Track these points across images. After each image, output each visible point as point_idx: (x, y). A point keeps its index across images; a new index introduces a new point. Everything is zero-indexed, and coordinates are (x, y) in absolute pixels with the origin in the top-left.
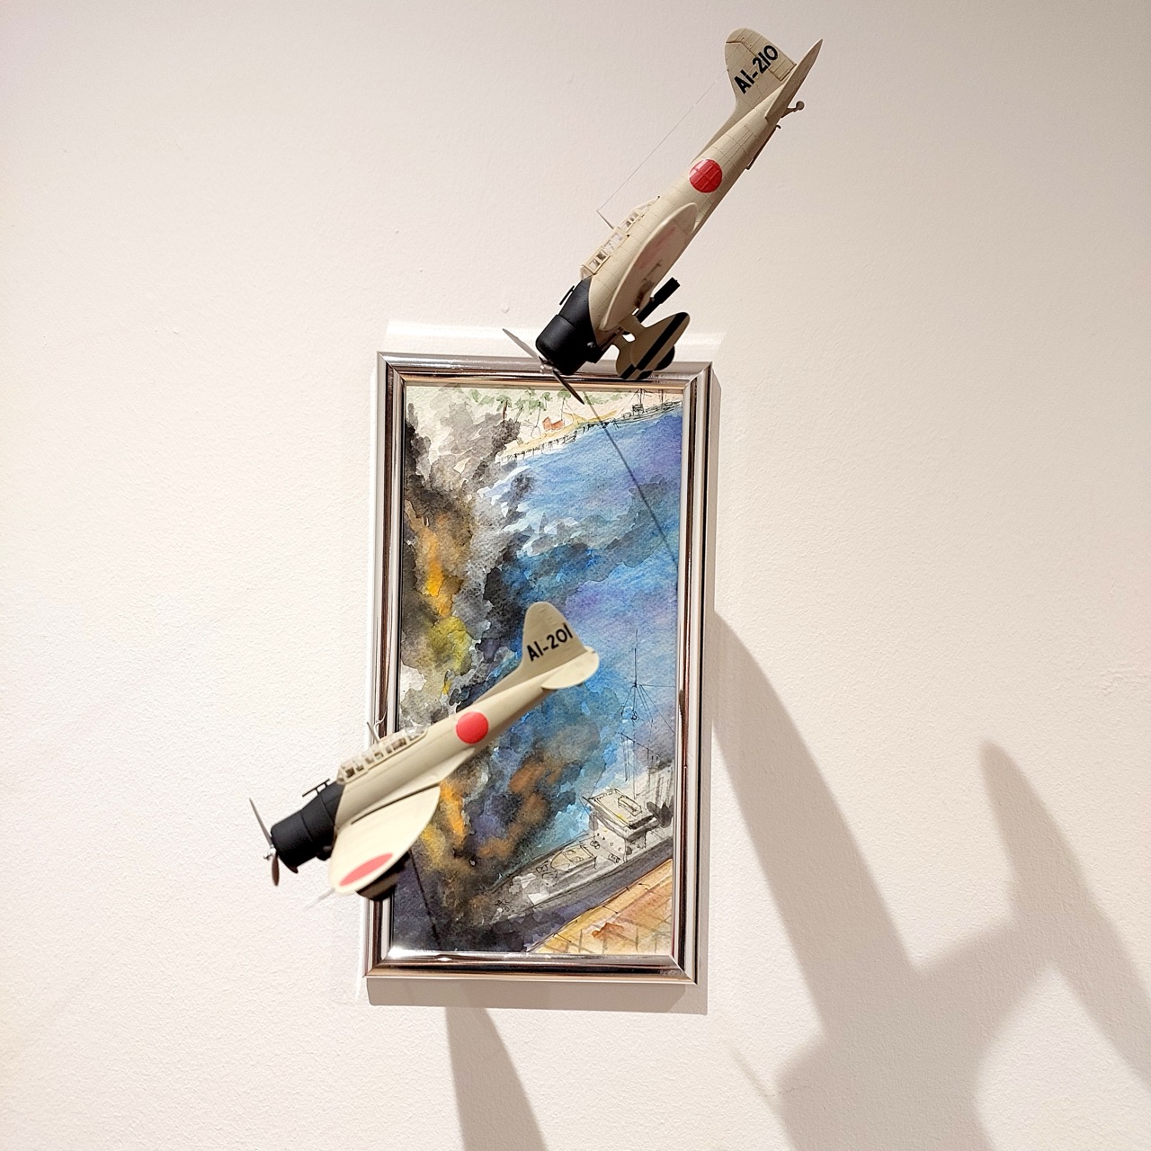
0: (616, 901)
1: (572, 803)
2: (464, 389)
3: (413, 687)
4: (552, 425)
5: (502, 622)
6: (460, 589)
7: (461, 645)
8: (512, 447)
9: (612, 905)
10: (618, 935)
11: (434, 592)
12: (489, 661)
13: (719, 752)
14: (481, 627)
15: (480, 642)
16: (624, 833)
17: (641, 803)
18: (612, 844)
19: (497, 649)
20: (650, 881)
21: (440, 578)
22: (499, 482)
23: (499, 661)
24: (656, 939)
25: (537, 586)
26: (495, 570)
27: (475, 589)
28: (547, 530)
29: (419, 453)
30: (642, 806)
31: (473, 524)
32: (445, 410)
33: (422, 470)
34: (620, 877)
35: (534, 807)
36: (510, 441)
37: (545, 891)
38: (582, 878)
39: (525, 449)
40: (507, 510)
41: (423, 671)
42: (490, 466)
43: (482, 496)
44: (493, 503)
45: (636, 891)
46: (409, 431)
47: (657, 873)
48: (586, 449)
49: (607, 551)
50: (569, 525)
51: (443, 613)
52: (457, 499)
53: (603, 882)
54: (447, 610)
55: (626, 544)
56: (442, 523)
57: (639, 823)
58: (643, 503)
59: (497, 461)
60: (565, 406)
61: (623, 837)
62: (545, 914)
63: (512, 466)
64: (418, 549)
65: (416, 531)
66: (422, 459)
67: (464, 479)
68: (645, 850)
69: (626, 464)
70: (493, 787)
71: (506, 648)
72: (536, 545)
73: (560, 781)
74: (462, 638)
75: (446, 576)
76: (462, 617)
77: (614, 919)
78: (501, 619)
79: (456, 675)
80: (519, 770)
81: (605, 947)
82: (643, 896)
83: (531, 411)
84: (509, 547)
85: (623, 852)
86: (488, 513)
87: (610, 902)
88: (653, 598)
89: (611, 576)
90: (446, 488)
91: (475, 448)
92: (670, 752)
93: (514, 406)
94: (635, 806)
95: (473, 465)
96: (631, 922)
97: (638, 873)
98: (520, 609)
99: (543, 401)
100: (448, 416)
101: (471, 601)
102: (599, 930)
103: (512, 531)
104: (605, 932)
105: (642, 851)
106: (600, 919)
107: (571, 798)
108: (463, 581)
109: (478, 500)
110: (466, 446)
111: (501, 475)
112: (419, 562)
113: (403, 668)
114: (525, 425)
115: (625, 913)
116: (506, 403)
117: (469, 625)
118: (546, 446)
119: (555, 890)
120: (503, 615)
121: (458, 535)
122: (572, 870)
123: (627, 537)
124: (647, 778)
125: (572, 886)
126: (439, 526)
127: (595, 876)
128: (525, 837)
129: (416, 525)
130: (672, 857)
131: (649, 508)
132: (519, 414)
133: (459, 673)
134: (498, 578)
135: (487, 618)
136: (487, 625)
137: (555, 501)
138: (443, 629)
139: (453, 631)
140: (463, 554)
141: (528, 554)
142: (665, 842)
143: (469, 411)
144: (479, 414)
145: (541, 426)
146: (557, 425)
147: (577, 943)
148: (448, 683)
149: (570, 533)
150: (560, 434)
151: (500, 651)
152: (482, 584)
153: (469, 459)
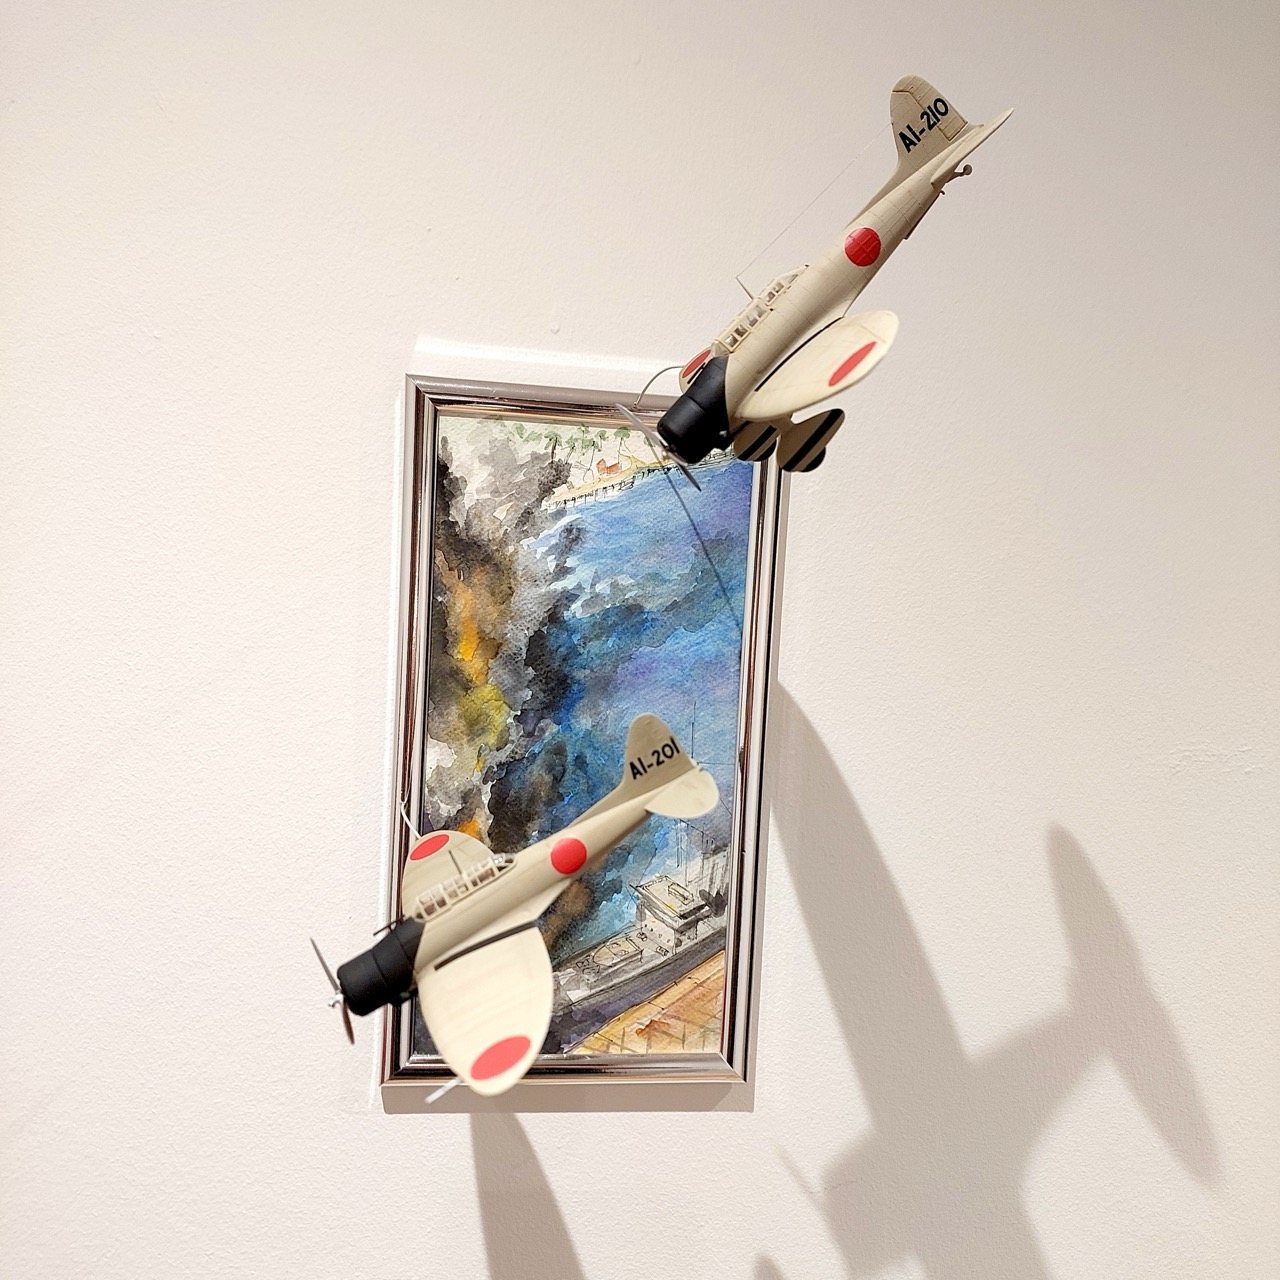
0: (662, 997)
1: (618, 892)
2: (507, 423)
3: (441, 764)
5: (544, 692)
6: (497, 653)
7: (497, 717)
8: (561, 492)
9: (658, 1000)
10: (664, 1033)
11: (467, 656)
12: (530, 735)
13: (777, 834)
14: (521, 697)
15: (519, 713)
16: (674, 924)
17: (693, 891)
18: (660, 936)
19: (539, 721)
20: (700, 975)
21: (475, 641)
22: (546, 532)
23: (541, 736)
24: (704, 1036)
25: (586, 652)
26: (538, 633)
27: (515, 654)
28: (599, 588)
29: (453, 496)
30: (694, 893)
31: (515, 579)
32: (484, 445)
33: (457, 515)
34: (668, 971)
35: (576, 896)
36: (559, 485)
38: (627, 972)
39: (576, 495)
40: (554, 564)
41: (453, 746)
42: (536, 514)
43: (526, 548)
44: (538, 556)
45: (685, 985)
46: (442, 469)
47: (708, 966)
48: (645, 497)
49: (665, 613)
51: (477, 680)
52: (497, 550)
53: (650, 977)
54: (482, 677)
55: (686, 606)
56: (479, 577)
57: (691, 913)
58: (706, 561)
59: (543, 508)
60: (623, 447)
61: (673, 928)
62: (585, 1012)
63: (560, 514)
64: (451, 607)
66: (457, 503)
67: (506, 527)
68: (695, 941)
69: (689, 515)
71: (548, 721)
73: (606, 868)
74: (499, 708)
75: (483, 638)
76: (499, 684)
77: (659, 1016)
78: (544, 687)
79: (491, 751)
81: (649, 1046)
82: (691, 991)
83: (584, 451)
84: (555, 607)
85: (672, 944)
86: (532, 567)
87: (656, 997)
88: (713, 666)
89: (669, 642)
90: (485, 537)
91: (518, 492)
92: (727, 836)
93: (564, 445)
94: (686, 894)
95: (516, 511)
96: (679, 1019)
97: (687, 966)
98: (566, 677)
99: (597, 440)
100: (487, 453)
101: (510, 667)
102: (643, 1027)
103: (560, 589)
104: (649, 1030)
105: (692, 943)
106: (645, 1016)
107: (618, 887)
108: (501, 644)
109: (521, 552)
110: (508, 489)
111: (548, 524)
112: (451, 621)
113: (430, 742)
114: (576, 467)
115: (672, 1009)
116: (555, 441)
117: (507, 694)
118: (600, 492)
119: (596, 986)
120: (547, 683)
121: (497, 591)
122: (615, 964)
123: (688, 598)
124: (700, 864)
125: (615, 981)
126: (476, 581)
127: (640, 970)
128: (565, 929)
129: (449, 578)
130: (724, 949)
131: (713, 566)
132: (569, 454)
134: (542, 642)
135: (528, 687)
136: (527, 694)
137: (609, 556)
138: (478, 698)
139: (489, 700)
140: (502, 614)
141: (577, 615)
142: (718, 932)
143: (513, 448)
144: (524, 452)
146: (614, 469)
147: (619, 1042)
148: (482, 759)
149: (625, 592)
150: (616, 479)
151: (542, 724)
152: (523, 647)
153: (511, 504)
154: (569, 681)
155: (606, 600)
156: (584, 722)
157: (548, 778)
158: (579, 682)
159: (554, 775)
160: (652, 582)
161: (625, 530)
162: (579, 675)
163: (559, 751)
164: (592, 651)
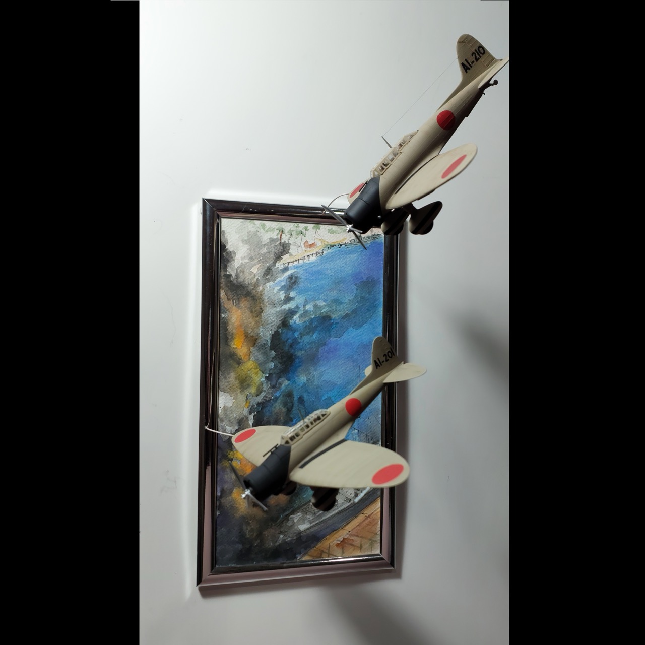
2: (256, 223)
3: (226, 405)
4: (309, 245)
5: (281, 363)
6: (255, 344)
7: (256, 378)
9: (347, 527)
11: (239, 346)
12: (273, 387)
20: (368, 512)
21: (243, 337)
23: (280, 387)
24: (371, 545)
25: (302, 341)
28: (308, 307)
29: (228, 261)
31: (263, 304)
37: (308, 523)
39: (293, 259)
42: (273, 269)
43: (268, 288)
46: (223, 248)
47: (371, 507)
50: (320, 304)
51: (245, 358)
52: (253, 289)
54: (247, 357)
56: (244, 303)
60: (317, 234)
63: (286, 269)
64: (229, 320)
65: (227, 308)
66: (231, 265)
67: (257, 277)
71: (283, 379)
72: (301, 316)
74: (256, 373)
75: (247, 336)
76: (256, 360)
78: (280, 361)
81: (343, 553)
83: (297, 236)
84: (285, 318)
85: (353, 496)
90: (246, 282)
91: (264, 258)
93: (287, 234)
95: (262, 268)
99: (304, 231)
102: (339, 542)
103: (287, 309)
104: (343, 543)
108: (257, 339)
111: (280, 275)
113: (221, 393)
114: (293, 245)
116: (282, 232)
117: (261, 366)
118: (306, 258)
121: (254, 311)
126: (242, 305)
129: (229, 305)
130: (380, 497)
132: (290, 239)
133: (254, 395)
138: (245, 368)
139: (251, 369)
140: (257, 323)
143: (259, 236)
144: (266, 237)
145: (303, 246)
147: (327, 552)
148: (248, 401)
149: (321, 309)
150: (314, 251)
151: (280, 381)
152: (269, 340)
153: (260, 265)
154: (293, 357)
155: (312, 313)
156: (302, 379)
157: (284, 410)
158: (298, 357)
159: (287, 408)
160: (335, 304)
161: (320, 277)
162: (299, 354)
163: (289, 395)
164: (305, 341)
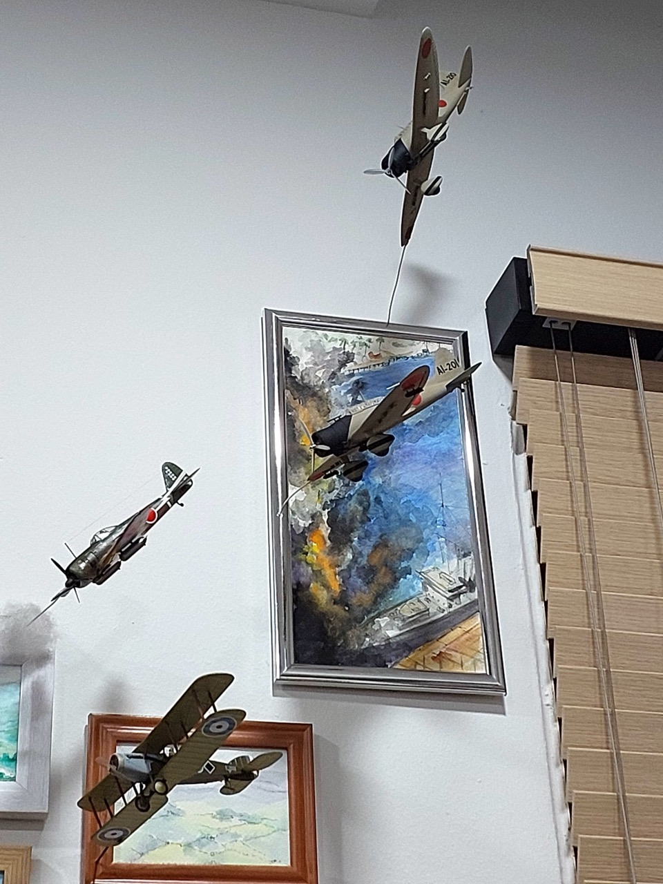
0: (445, 637)
1: (410, 574)
4: (374, 356)
8: (350, 366)
10: (448, 659)
16: (446, 595)
17: (454, 577)
18: (439, 601)
20: (466, 626)
22: (345, 383)
24: (474, 663)
31: (331, 404)
32: (307, 343)
33: (296, 374)
34: (446, 622)
35: (385, 574)
36: (349, 363)
37: (397, 629)
38: (421, 621)
40: (351, 398)
41: (304, 489)
42: (339, 374)
43: (335, 390)
44: (342, 394)
45: (458, 631)
46: (286, 352)
47: (470, 621)
52: (319, 390)
53: (435, 625)
56: (311, 403)
57: (455, 589)
59: (342, 372)
62: (399, 644)
63: (352, 375)
64: (296, 417)
67: (323, 380)
68: (460, 605)
70: (356, 562)
73: (400, 559)
77: (445, 649)
80: (372, 552)
81: (441, 667)
82: (462, 635)
83: (361, 347)
86: (339, 399)
87: (441, 638)
90: (312, 384)
91: (328, 365)
94: (451, 579)
95: (327, 373)
96: (457, 651)
97: (458, 620)
99: (367, 343)
100: (309, 346)
102: (435, 655)
105: (458, 607)
106: (436, 649)
107: (408, 571)
109: (332, 392)
110: (322, 363)
111: (346, 380)
112: (298, 425)
113: (291, 487)
114: (357, 354)
115: (452, 645)
116: (345, 342)
118: (372, 367)
119: (404, 628)
121: (321, 410)
122: (413, 616)
125: (414, 626)
127: (429, 621)
128: (380, 593)
132: (353, 349)
133: (327, 492)
142: (473, 602)
143: (323, 345)
144: (329, 347)
145: (368, 356)
146: (378, 356)
148: (321, 497)
150: (380, 361)
153: (324, 370)
156: (377, 480)
157: (360, 508)
159: (363, 507)
163: (365, 494)
